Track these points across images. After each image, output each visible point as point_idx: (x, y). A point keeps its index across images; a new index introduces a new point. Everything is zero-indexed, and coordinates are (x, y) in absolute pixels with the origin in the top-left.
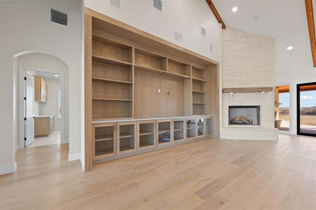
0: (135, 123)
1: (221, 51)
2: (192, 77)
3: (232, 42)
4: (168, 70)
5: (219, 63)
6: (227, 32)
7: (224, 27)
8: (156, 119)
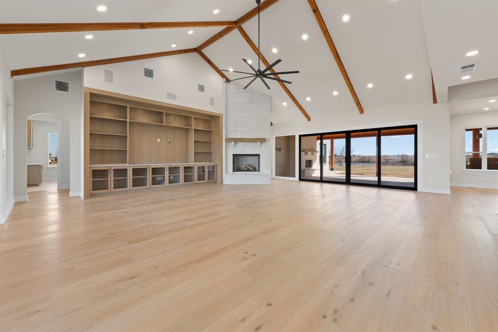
0: (128, 168)
1: (225, 104)
2: (193, 128)
3: (236, 95)
4: (164, 123)
5: (222, 114)
6: (231, 86)
7: (228, 80)
8: (149, 165)
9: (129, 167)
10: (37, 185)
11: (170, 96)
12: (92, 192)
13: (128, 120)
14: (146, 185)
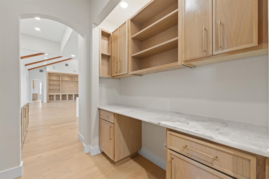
4: (73, 80)
8: (68, 94)
9: (61, 94)
10: (36, 100)
11: (74, 71)
12: (49, 101)
13: (61, 80)
14: (66, 100)
